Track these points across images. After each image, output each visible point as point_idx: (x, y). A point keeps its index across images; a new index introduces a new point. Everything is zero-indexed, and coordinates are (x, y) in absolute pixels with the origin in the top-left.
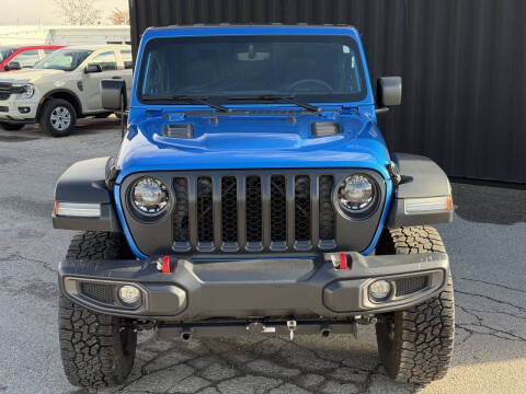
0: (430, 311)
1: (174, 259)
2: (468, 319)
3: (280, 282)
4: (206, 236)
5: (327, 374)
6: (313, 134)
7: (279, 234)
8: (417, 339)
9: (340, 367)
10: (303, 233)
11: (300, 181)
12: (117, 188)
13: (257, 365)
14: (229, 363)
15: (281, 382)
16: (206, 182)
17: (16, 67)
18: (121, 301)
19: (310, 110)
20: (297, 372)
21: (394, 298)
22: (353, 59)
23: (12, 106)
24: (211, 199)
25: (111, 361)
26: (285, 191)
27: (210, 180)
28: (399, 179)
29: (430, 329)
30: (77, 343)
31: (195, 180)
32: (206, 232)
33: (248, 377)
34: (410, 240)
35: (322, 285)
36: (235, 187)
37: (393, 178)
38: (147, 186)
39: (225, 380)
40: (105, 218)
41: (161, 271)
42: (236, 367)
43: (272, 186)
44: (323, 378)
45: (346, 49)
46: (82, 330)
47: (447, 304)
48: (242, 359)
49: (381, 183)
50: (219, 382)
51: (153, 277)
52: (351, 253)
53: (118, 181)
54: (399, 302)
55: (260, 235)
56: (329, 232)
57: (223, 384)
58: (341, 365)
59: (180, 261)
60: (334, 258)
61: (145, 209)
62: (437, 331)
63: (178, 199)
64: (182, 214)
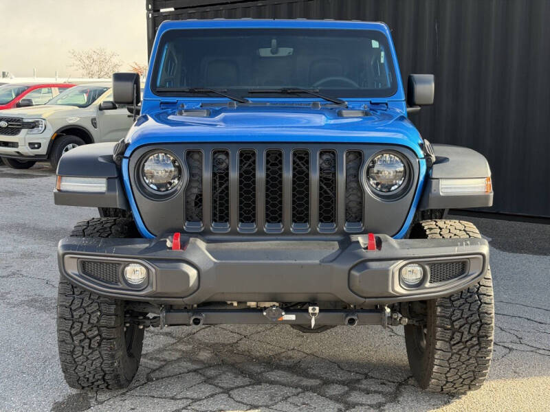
0: (467, 306)
1: (185, 237)
2: (507, 338)
3: (302, 262)
4: (221, 215)
5: (352, 385)
6: (340, 115)
7: (301, 216)
8: (452, 338)
9: (366, 378)
10: (327, 215)
11: (325, 157)
12: (125, 162)
13: (274, 375)
14: (242, 373)
15: (300, 390)
16: (222, 157)
17: (29, 104)
18: (126, 281)
19: (337, 103)
20: (318, 382)
21: (428, 284)
22: (383, 54)
23: (23, 142)
24: (227, 175)
25: (113, 356)
26: (308, 168)
27: (227, 154)
28: (434, 159)
29: (467, 326)
30: (76, 335)
31: (211, 154)
32: (221, 212)
33: (264, 386)
34: (444, 232)
35: (348, 267)
36: (254, 162)
37: (427, 157)
38: (158, 161)
39: (237, 387)
40: (112, 194)
41: (171, 248)
42: (251, 376)
43: (294, 162)
44: (347, 388)
45: (375, 44)
46: (82, 320)
47: (486, 299)
48: (257, 369)
49: (414, 161)
50: (232, 389)
51: (161, 254)
52: (381, 236)
53: (127, 154)
54: (433, 289)
55: (281, 216)
56: (357, 215)
57: (235, 391)
58: (366, 377)
59: (191, 239)
60: (362, 240)
61: (155, 188)
62: (474, 330)
63: (192, 175)
64: (195, 191)
